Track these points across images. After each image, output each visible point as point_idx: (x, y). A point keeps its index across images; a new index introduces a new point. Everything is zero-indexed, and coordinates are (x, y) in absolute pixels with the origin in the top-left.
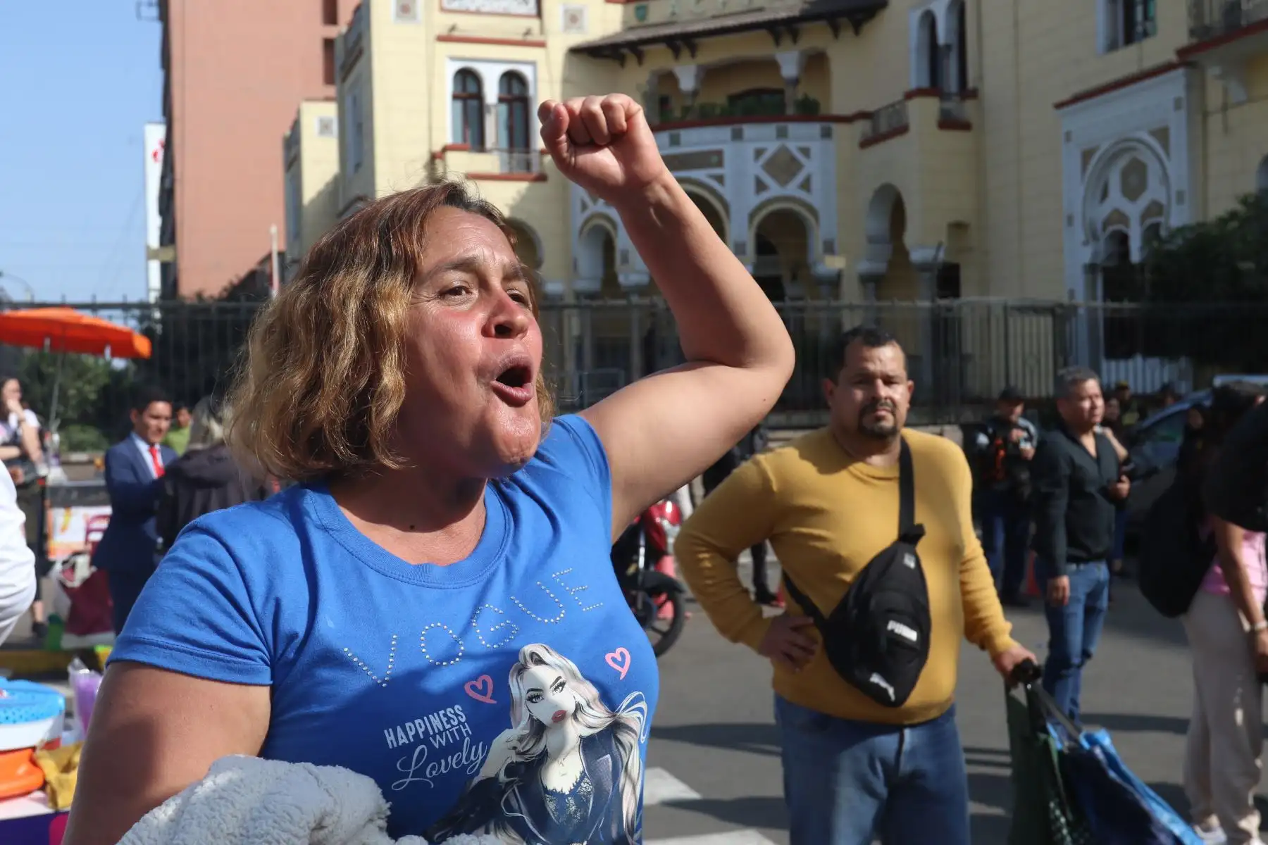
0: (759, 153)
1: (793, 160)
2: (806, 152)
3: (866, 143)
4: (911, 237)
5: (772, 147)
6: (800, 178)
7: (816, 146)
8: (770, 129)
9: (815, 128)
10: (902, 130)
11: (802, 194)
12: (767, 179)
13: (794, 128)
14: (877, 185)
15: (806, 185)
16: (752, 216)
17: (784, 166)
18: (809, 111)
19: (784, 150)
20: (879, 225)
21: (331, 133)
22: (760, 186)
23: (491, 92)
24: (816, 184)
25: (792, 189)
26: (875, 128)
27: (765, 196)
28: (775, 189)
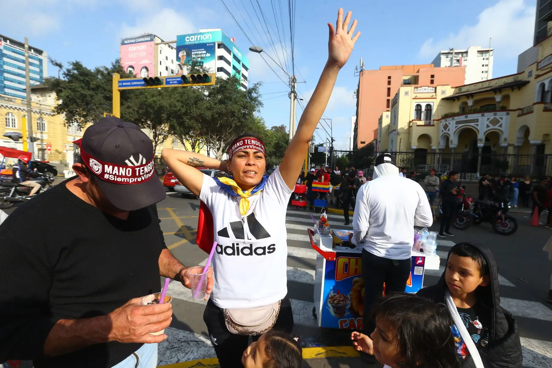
0: (488, 119)
1: (498, 120)
2: (501, 118)
3: (519, 116)
4: (530, 138)
5: (492, 118)
6: (500, 124)
7: (504, 117)
8: (492, 114)
9: (505, 113)
10: (532, 112)
11: (499, 128)
12: (490, 125)
13: (498, 113)
14: (522, 125)
15: (501, 126)
16: (485, 133)
17: (495, 122)
18: (503, 109)
19: (495, 118)
20: (522, 135)
21: (388, 118)
22: (488, 126)
23: (423, 109)
24: (503, 126)
25: (497, 127)
26: (522, 112)
27: (489, 128)
28: (492, 127)
